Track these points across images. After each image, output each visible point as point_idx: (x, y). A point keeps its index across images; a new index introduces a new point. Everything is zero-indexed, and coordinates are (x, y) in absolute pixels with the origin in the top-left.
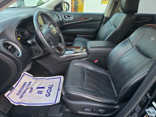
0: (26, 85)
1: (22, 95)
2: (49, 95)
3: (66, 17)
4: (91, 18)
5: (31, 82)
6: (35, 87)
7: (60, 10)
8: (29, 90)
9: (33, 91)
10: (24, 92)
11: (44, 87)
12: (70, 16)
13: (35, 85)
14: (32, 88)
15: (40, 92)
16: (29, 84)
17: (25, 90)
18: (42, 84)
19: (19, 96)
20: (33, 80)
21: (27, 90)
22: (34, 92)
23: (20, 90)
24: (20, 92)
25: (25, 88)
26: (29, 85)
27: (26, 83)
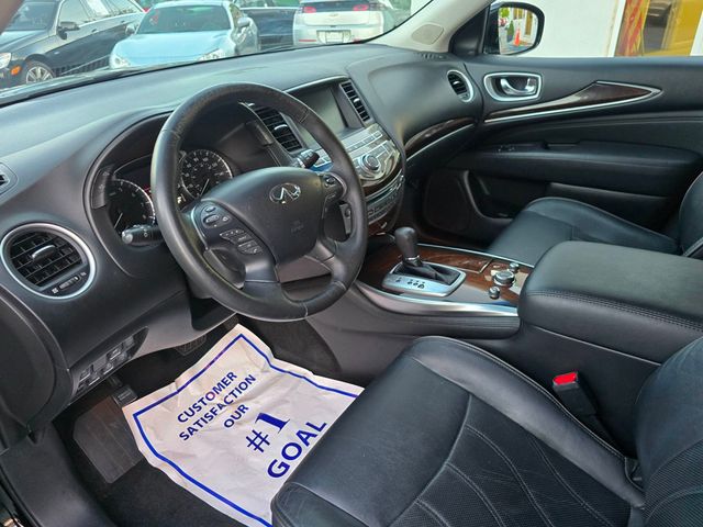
0: (231, 388)
1: (196, 427)
2: (283, 469)
3: (504, 83)
4: (654, 91)
5: (254, 379)
6: (254, 408)
7: (477, 50)
8: (228, 412)
9: (239, 424)
10: (211, 414)
11: (285, 423)
12: (526, 78)
13: (260, 397)
14: (242, 409)
15: (258, 442)
16: (243, 386)
17: (217, 408)
18: (287, 402)
19: (184, 428)
20: (263, 371)
21: (224, 409)
22: (241, 428)
23: (201, 400)
24: (195, 410)
25: (218, 400)
26: (240, 389)
27: (231, 376)
